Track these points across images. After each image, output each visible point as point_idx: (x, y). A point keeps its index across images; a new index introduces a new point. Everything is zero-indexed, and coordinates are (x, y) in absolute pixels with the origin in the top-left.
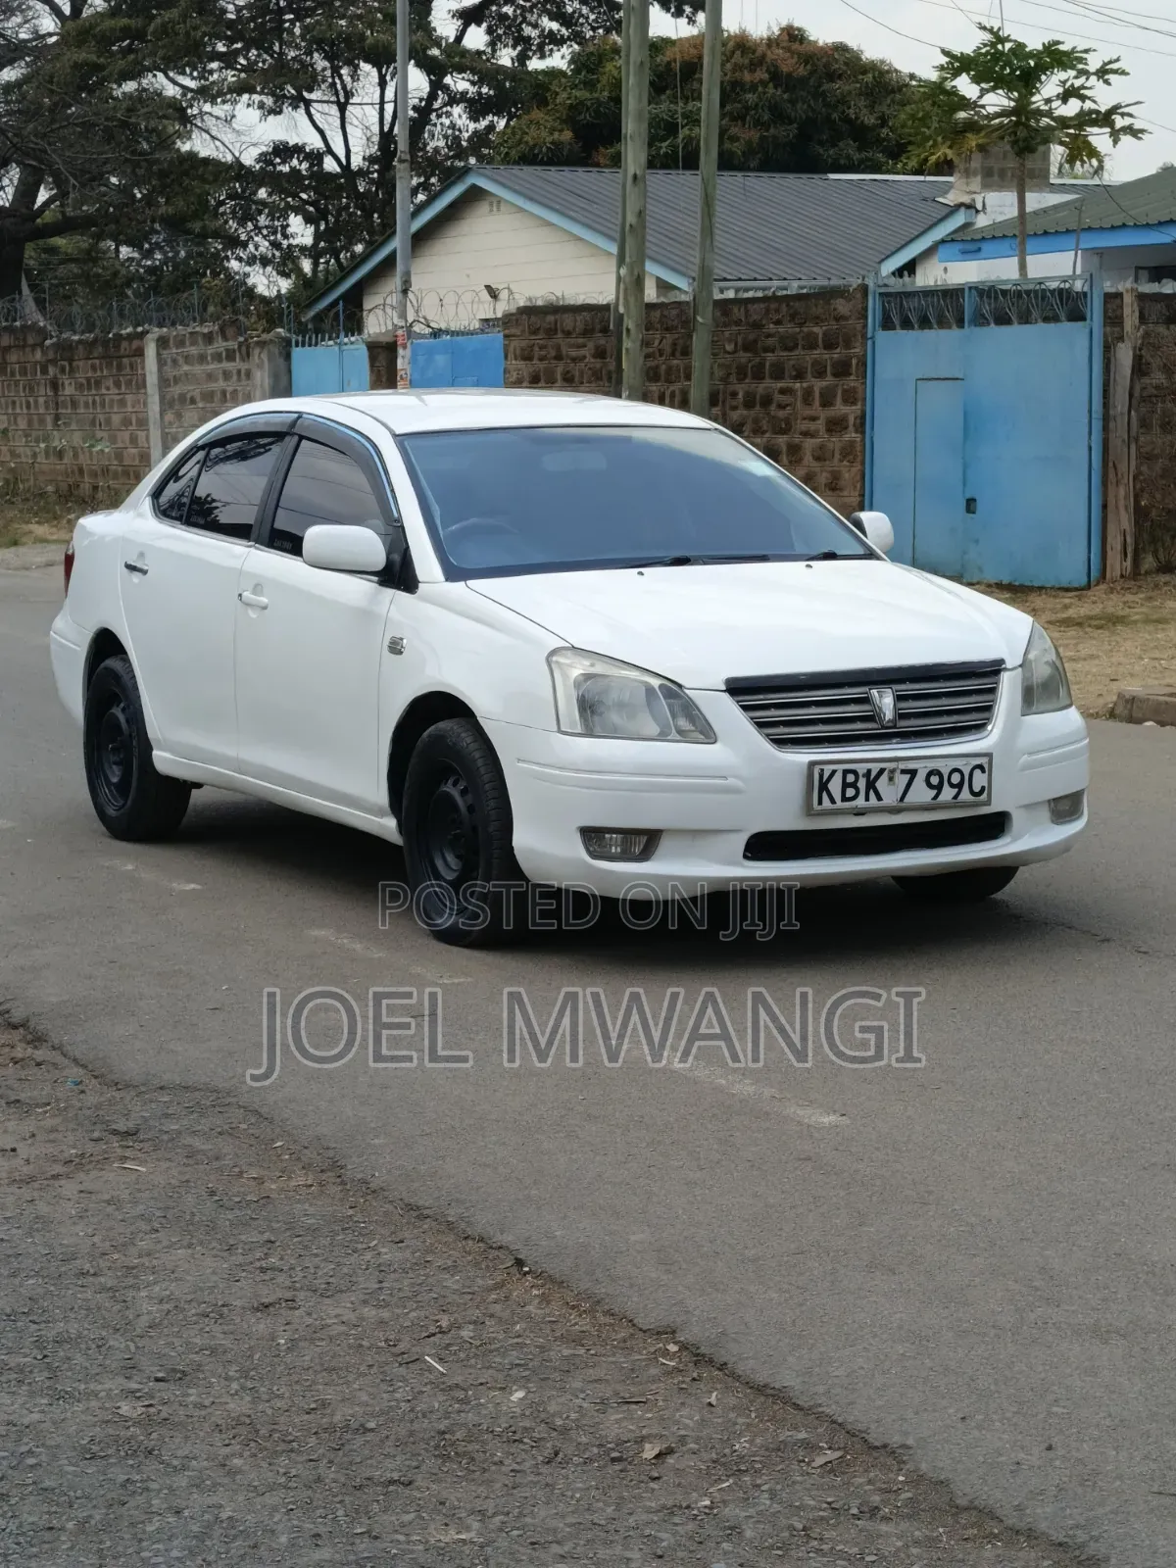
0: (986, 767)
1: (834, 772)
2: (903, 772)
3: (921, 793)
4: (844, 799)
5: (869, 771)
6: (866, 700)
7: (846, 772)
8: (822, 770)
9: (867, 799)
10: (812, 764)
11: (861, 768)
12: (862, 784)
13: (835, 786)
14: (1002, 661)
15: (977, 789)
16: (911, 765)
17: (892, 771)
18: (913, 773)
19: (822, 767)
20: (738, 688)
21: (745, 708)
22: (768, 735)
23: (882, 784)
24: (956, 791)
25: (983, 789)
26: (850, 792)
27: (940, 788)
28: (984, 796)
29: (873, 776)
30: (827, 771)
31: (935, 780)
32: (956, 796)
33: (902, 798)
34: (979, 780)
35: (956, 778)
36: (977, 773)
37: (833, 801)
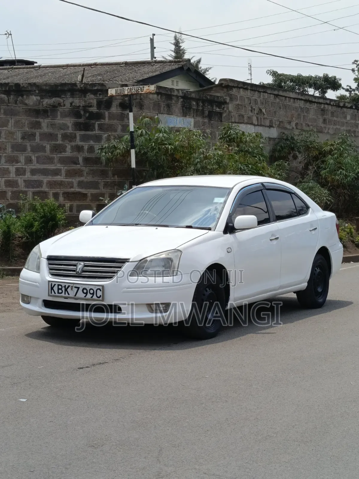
0: (101, 289)
1: (55, 285)
2: (75, 287)
3: (80, 294)
4: (58, 293)
5: (65, 286)
6: (75, 265)
7: (58, 285)
8: (52, 284)
9: (65, 294)
10: (49, 282)
11: (63, 285)
12: (63, 289)
13: (56, 288)
14: (129, 259)
15: (98, 296)
16: (78, 286)
17: (72, 287)
18: (78, 288)
20: (49, 258)
21: (49, 264)
23: (69, 290)
24: (92, 295)
25: (100, 296)
26: (60, 291)
27: (86, 293)
28: (101, 298)
29: (66, 288)
30: (53, 283)
31: (85, 291)
32: (92, 297)
33: (75, 295)
34: (99, 293)
35: (92, 292)
36: (98, 291)
37: (55, 293)
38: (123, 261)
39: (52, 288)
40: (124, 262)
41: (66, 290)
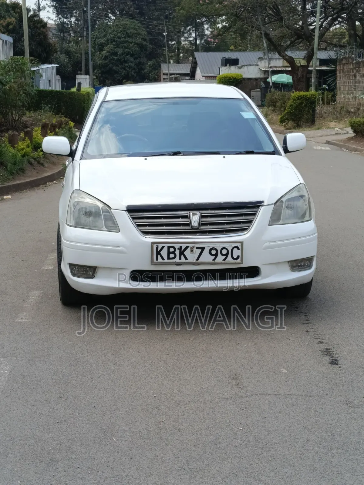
0: (240, 247)
1: (163, 247)
2: (198, 248)
3: (206, 257)
4: (169, 258)
5: (181, 247)
6: (186, 217)
7: (169, 247)
8: (158, 246)
9: (180, 259)
10: (153, 243)
11: (177, 246)
12: (177, 252)
13: (164, 253)
14: (262, 202)
15: (235, 256)
16: (201, 246)
17: (192, 248)
18: (203, 249)
19: (158, 245)
20: (131, 210)
21: (134, 218)
22: (140, 230)
23: (187, 253)
24: (224, 257)
25: (238, 257)
26: (172, 256)
27: (216, 255)
28: (239, 260)
29: (182, 249)
30: (160, 246)
31: (214, 252)
32: (225, 260)
33: (198, 259)
34: (236, 253)
35: (224, 252)
36: (235, 250)
37: (163, 259)
38: (257, 205)
39: (158, 253)
40: (258, 207)
41: (182, 253)
